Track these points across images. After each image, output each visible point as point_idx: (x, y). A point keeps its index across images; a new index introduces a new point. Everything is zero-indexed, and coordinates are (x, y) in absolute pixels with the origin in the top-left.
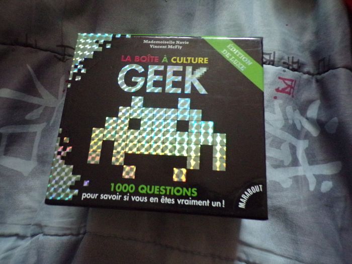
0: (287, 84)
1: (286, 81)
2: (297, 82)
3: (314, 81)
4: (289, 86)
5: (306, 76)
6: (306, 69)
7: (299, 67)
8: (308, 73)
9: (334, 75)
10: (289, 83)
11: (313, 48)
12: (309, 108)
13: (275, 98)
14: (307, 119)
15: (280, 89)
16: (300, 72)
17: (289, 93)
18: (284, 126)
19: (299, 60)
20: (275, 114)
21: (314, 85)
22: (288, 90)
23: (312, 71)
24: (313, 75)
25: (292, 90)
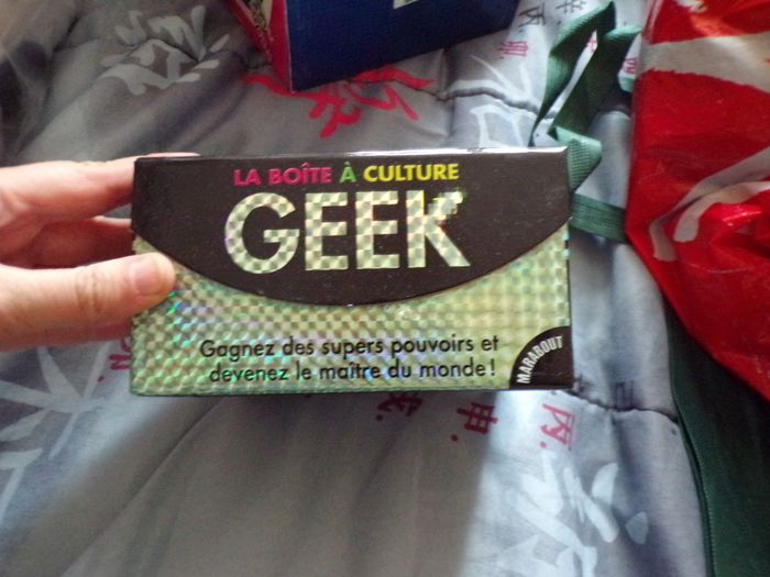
0: (559, 421)
1: (558, 415)
2: (577, 420)
3: (607, 420)
4: (563, 426)
5: (593, 408)
6: (594, 395)
7: (582, 389)
8: (598, 402)
9: (640, 423)
10: (563, 419)
11: (606, 355)
12: (597, 477)
13: (543, 445)
14: (593, 499)
15: (549, 429)
16: (583, 398)
17: (563, 440)
18: (564, 512)
19: (581, 376)
20: (544, 480)
21: (608, 429)
22: (561, 433)
23: (605, 400)
24: (607, 407)
25: (568, 435)
